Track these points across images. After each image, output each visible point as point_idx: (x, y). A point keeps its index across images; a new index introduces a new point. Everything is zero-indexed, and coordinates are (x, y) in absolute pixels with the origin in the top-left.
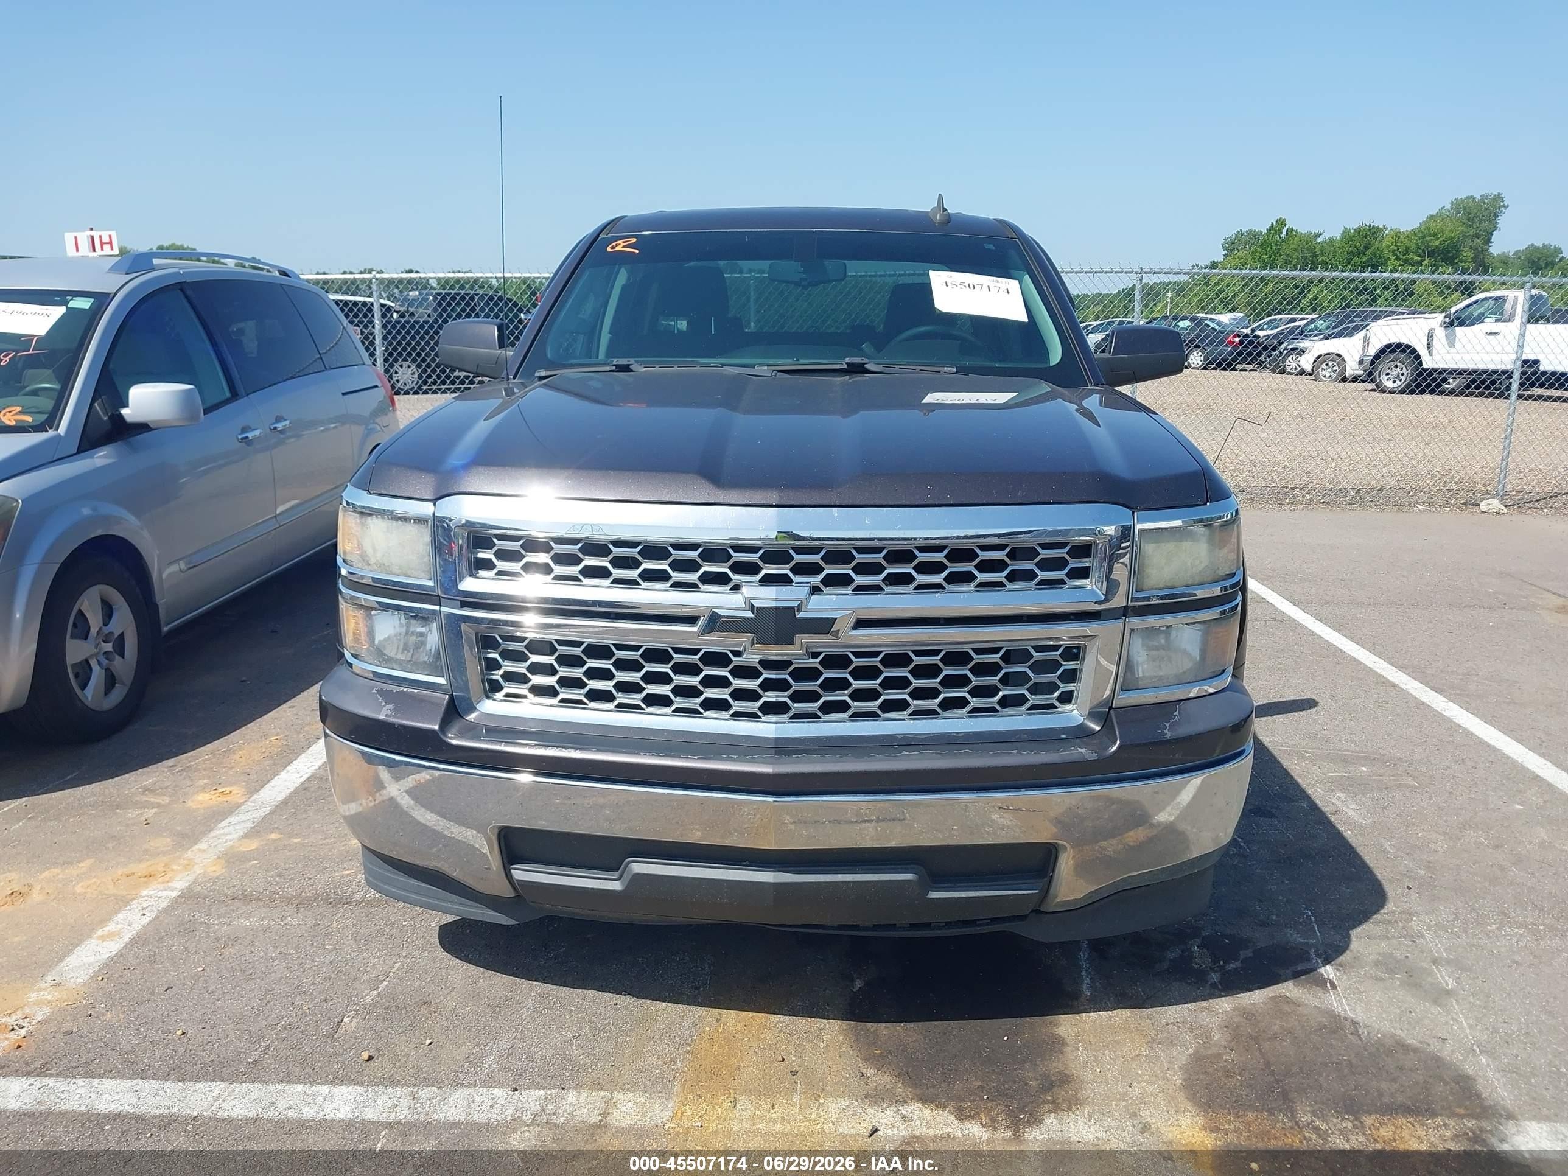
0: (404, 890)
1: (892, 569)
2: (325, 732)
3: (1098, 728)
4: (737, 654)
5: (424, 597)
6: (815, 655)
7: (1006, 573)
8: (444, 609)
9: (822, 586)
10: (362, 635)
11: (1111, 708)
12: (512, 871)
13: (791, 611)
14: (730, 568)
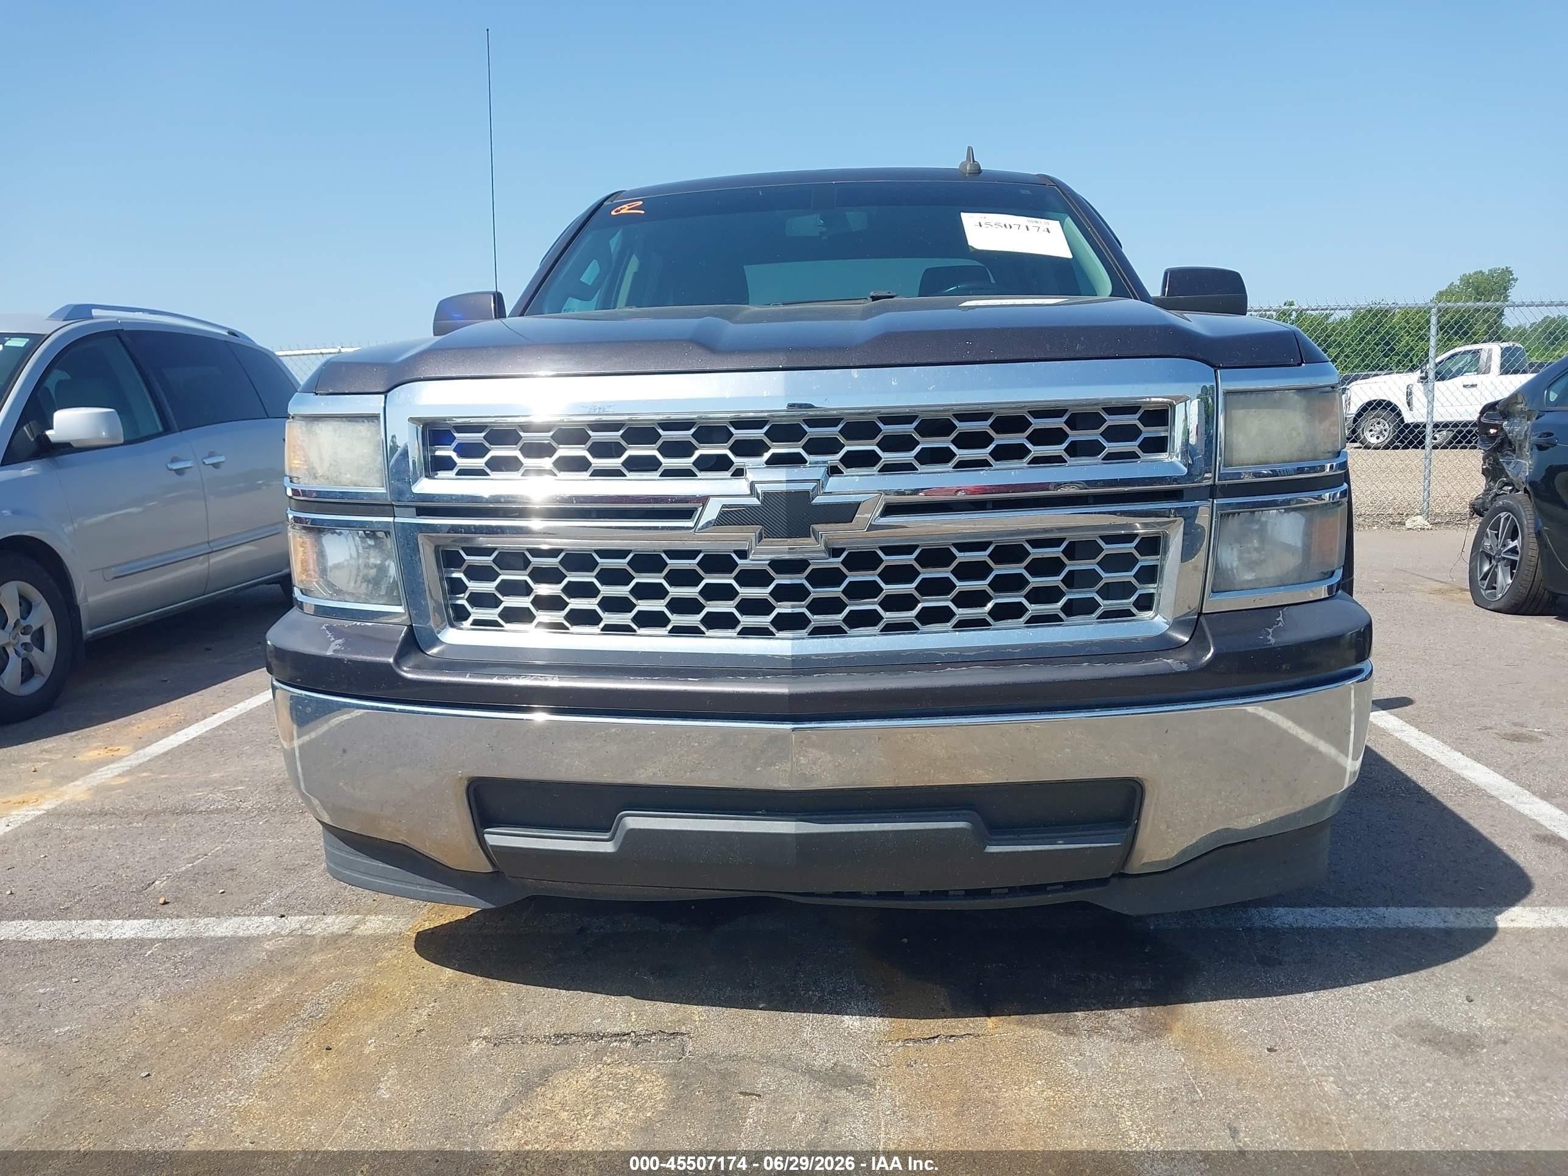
0: (365, 873)
1: (927, 443)
2: (272, 684)
3: (1186, 639)
4: (743, 554)
5: (376, 508)
6: (836, 552)
7: (1065, 445)
8: (397, 520)
9: (841, 467)
10: (311, 561)
11: (1200, 614)
12: (486, 835)
13: (805, 495)
14: (731, 449)
